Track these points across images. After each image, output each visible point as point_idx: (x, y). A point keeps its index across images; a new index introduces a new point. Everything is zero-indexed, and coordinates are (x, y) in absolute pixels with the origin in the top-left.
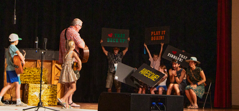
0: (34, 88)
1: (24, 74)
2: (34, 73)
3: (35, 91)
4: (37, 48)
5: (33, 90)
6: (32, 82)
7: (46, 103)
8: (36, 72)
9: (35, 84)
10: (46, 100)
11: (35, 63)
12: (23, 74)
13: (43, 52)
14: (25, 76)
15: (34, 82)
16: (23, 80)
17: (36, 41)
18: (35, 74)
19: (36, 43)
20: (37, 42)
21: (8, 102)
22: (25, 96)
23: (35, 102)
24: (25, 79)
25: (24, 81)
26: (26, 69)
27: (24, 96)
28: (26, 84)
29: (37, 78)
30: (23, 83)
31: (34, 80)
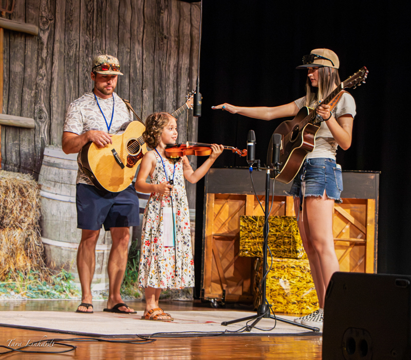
0: (276, 270)
1: (253, 233)
2: (277, 231)
3: (279, 275)
4: (252, 159)
5: (274, 275)
6: (273, 254)
7: (308, 307)
8: (282, 228)
9: (281, 257)
10: (308, 300)
11: (281, 205)
12: (250, 232)
13: (269, 172)
14: (253, 238)
15: (276, 252)
16: (249, 249)
17: (250, 142)
18: (278, 233)
19: (250, 146)
20: (251, 144)
21: (215, 304)
22: (256, 289)
23: (280, 304)
24: (255, 244)
25: (253, 250)
26: (257, 220)
27: (254, 290)
28: (256, 258)
29: (284, 243)
30: (249, 256)
31: (276, 247)
